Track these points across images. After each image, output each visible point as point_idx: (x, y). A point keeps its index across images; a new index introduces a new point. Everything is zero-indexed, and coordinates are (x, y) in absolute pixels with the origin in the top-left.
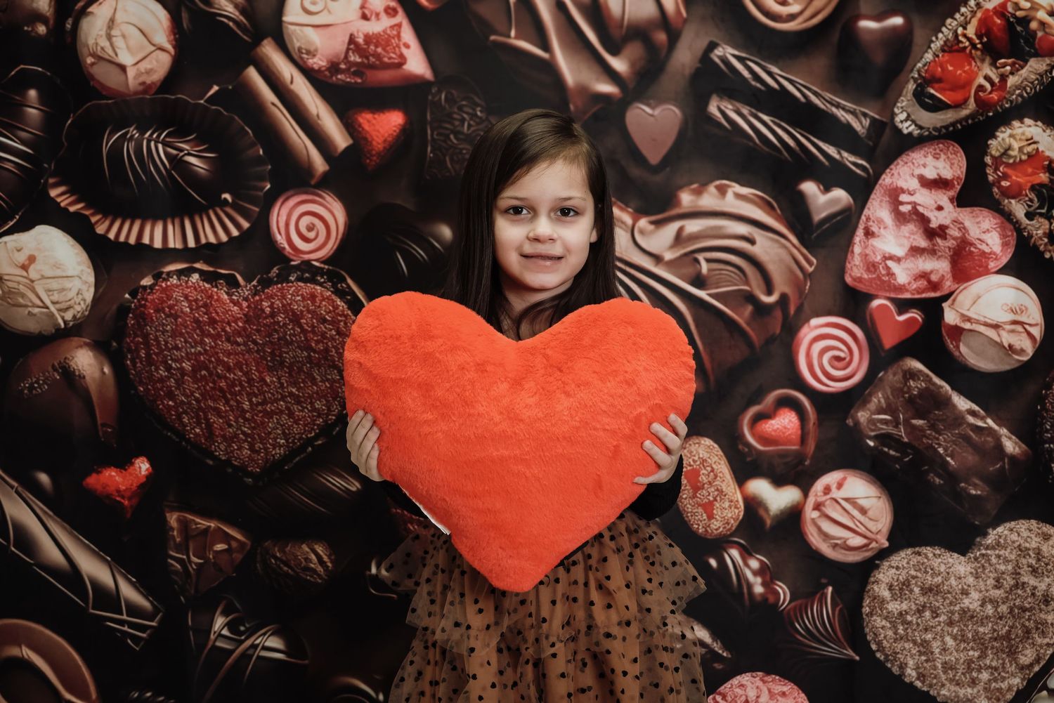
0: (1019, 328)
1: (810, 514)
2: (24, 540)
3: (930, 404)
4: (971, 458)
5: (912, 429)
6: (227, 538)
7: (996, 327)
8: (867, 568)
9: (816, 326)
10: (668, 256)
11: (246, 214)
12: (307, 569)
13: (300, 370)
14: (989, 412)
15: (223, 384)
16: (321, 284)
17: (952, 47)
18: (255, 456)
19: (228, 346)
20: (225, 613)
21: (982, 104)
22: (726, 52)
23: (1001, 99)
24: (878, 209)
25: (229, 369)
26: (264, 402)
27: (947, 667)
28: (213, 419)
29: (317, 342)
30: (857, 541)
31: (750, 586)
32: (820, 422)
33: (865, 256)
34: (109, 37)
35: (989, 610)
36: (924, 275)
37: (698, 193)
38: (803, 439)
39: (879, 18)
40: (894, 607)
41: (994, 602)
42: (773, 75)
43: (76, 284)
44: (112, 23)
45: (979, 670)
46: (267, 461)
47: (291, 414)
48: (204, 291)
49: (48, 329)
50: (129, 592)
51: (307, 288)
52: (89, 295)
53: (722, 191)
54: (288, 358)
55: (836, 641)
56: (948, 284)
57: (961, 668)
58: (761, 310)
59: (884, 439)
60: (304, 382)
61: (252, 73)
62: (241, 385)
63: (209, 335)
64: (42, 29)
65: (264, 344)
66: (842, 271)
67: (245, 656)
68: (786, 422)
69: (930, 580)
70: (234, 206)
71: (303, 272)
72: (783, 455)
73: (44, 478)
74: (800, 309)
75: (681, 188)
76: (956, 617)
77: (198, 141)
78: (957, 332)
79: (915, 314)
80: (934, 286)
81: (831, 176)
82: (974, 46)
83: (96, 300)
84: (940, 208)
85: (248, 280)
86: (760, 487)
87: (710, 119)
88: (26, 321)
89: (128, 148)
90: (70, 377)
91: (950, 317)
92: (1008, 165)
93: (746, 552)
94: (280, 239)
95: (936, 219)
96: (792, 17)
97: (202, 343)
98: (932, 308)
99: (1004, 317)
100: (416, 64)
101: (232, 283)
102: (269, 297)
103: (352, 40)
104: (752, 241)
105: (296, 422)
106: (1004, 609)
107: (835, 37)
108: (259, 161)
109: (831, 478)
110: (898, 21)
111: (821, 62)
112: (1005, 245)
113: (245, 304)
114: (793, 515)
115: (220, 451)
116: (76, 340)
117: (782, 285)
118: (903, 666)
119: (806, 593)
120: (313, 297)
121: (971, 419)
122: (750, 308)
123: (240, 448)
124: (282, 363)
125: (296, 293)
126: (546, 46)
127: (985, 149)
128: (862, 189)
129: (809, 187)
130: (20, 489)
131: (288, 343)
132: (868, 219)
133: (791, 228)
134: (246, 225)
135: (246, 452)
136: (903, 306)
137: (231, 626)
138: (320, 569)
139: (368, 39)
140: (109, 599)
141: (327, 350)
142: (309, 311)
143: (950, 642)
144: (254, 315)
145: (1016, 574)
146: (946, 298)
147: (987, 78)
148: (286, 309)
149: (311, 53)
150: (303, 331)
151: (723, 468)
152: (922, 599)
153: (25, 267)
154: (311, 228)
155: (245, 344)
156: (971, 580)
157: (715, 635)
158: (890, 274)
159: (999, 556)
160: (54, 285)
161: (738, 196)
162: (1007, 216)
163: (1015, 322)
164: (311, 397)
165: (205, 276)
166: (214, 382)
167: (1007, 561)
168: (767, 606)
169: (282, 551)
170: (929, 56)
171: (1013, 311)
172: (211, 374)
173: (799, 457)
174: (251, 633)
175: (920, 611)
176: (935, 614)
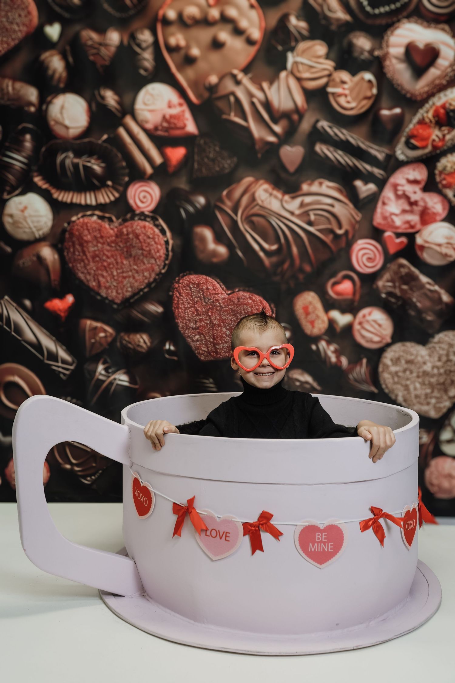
0: (449, 246)
1: (357, 327)
2: (18, 330)
3: (410, 279)
4: (428, 303)
5: (402, 290)
6: (105, 331)
7: (440, 245)
8: (381, 351)
9: (361, 243)
10: (297, 212)
11: (117, 191)
12: (139, 346)
13: (138, 259)
14: (436, 282)
15: (105, 264)
16: (149, 222)
17: (421, 122)
18: (118, 296)
19: (108, 248)
20: (104, 363)
21: (435, 147)
22: (324, 124)
23: (443, 145)
24: (388, 193)
25: (108, 257)
26: (123, 272)
27: (417, 397)
28: (101, 279)
29: (146, 247)
30: (376, 339)
31: (329, 358)
32: (362, 286)
33: (382, 214)
34: (61, 113)
35: (436, 371)
36: (408, 222)
37: (310, 185)
38: (354, 293)
39: (390, 109)
40: (393, 369)
41: (438, 368)
42: (343, 134)
43: (44, 220)
44: (62, 108)
45: (431, 398)
46: (123, 298)
47: (134, 278)
48: (99, 224)
49: (31, 238)
50: (62, 354)
51: (142, 223)
52: (50, 224)
53: (321, 184)
54: (133, 253)
55: (367, 383)
56: (418, 226)
57: (423, 397)
58: (337, 237)
59: (389, 294)
60: (140, 263)
61: (122, 131)
62: (113, 264)
63: (100, 243)
64: (32, 109)
65: (124, 247)
66: (371, 219)
67: (111, 383)
68: (346, 287)
69: (409, 357)
70: (113, 187)
71: (141, 216)
72: (345, 300)
73: (28, 303)
74: (353, 236)
75: (302, 182)
76: (421, 374)
77: (98, 159)
78: (422, 248)
79: (404, 239)
80: (412, 227)
81: (368, 178)
82: (431, 121)
83: (53, 227)
84: (415, 193)
85: (118, 218)
86: (335, 314)
87: (316, 153)
88: (22, 234)
89: (68, 162)
90: (40, 259)
91: (419, 240)
92: (446, 174)
93: (329, 343)
94: (131, 202)
95: (413, 198)
96: (352, 109)
97: (97, 246)
98: (411, 237)
99: (442, 241)
100: (191, 127)
101: (110, 220)
102: (126, 227)
103: (164, 118)
104: (332, 206)
105: (136, 281)
106: (442, 371)
107: (370, 117)
108: (123, 168)
109: (365, 311)
110: (398, 111)
111: (364, 129)
112: (444, 209)
113: (116, 230)
114: (349, 328)
115: (103, 293)
116: (43, 243)
117: (346, 226)
118: (397, 396)
119: (354, 362)
120: (145, 227)
121: (428, 286)
122: (331, 236)
123: (112, 292)
124: (131, 256)
125: (137, 225)
126: (246, 119)
127: (435, 167)
128: (381, 184)
129: (358, 183)
130: (18, 308)
131: (134, 247)
132: (384, 197)
133: (351, 200)
134: (117, 195)
135: (114, 294)
136: (398, 235)
137: (106, 370)
138: (144, 346)
139: (171, 116)
140: (53, 357)
141: (150, 250)
142: (143, 233)
143: (418, 385)
144: (119, 234)
145: (447, 355)
146: (417, 232)
147: (437, 136)
148: (133, 232)
149: (147, 122)
150: (140, 242)
151: (319, 306)
152: (406, 366)
153: (23, 211)
154: (145, 197)
155: (115, 247)
156: (427, 358)
157: (315, 378)
158: (393, 221)
159: (440, 347)
160: (35, 219)
161: (328, 187)
162: (445, 197)
163: (448, 243)
164: (143, 270)
165: (100, 217)
166: (102, 263)
167: (443, 349)
168: (337, 367)
169: (128, 337)
170: (411, 126)
171: (447, 238)
172: (100, 259)
173: (352, 301)
174: (114, 373)
175: (405, 371)
176: (411, 372)
